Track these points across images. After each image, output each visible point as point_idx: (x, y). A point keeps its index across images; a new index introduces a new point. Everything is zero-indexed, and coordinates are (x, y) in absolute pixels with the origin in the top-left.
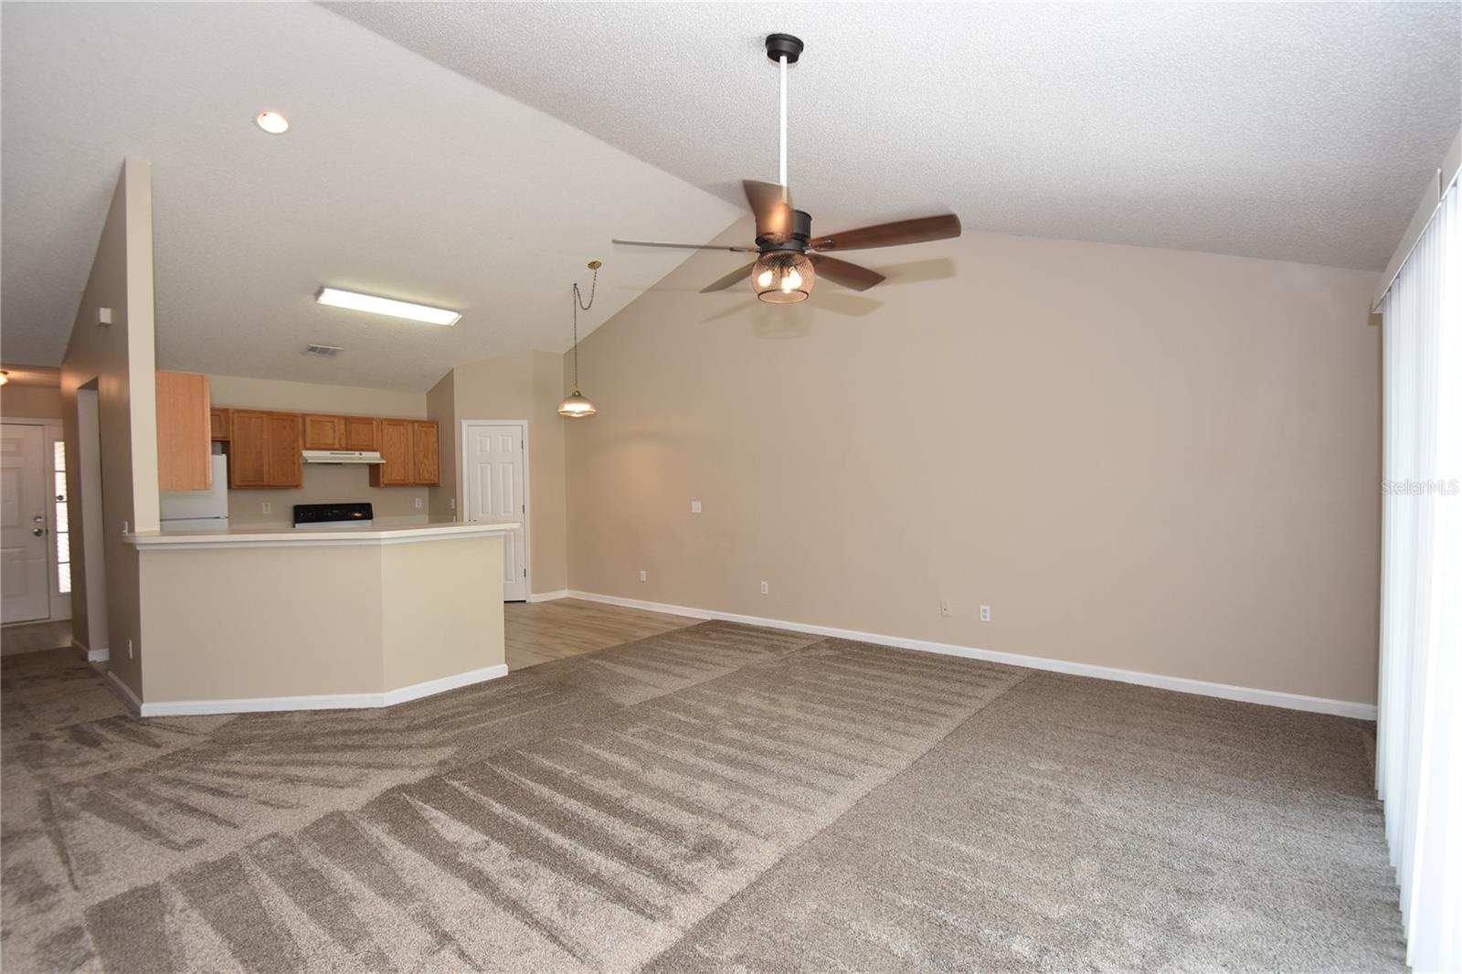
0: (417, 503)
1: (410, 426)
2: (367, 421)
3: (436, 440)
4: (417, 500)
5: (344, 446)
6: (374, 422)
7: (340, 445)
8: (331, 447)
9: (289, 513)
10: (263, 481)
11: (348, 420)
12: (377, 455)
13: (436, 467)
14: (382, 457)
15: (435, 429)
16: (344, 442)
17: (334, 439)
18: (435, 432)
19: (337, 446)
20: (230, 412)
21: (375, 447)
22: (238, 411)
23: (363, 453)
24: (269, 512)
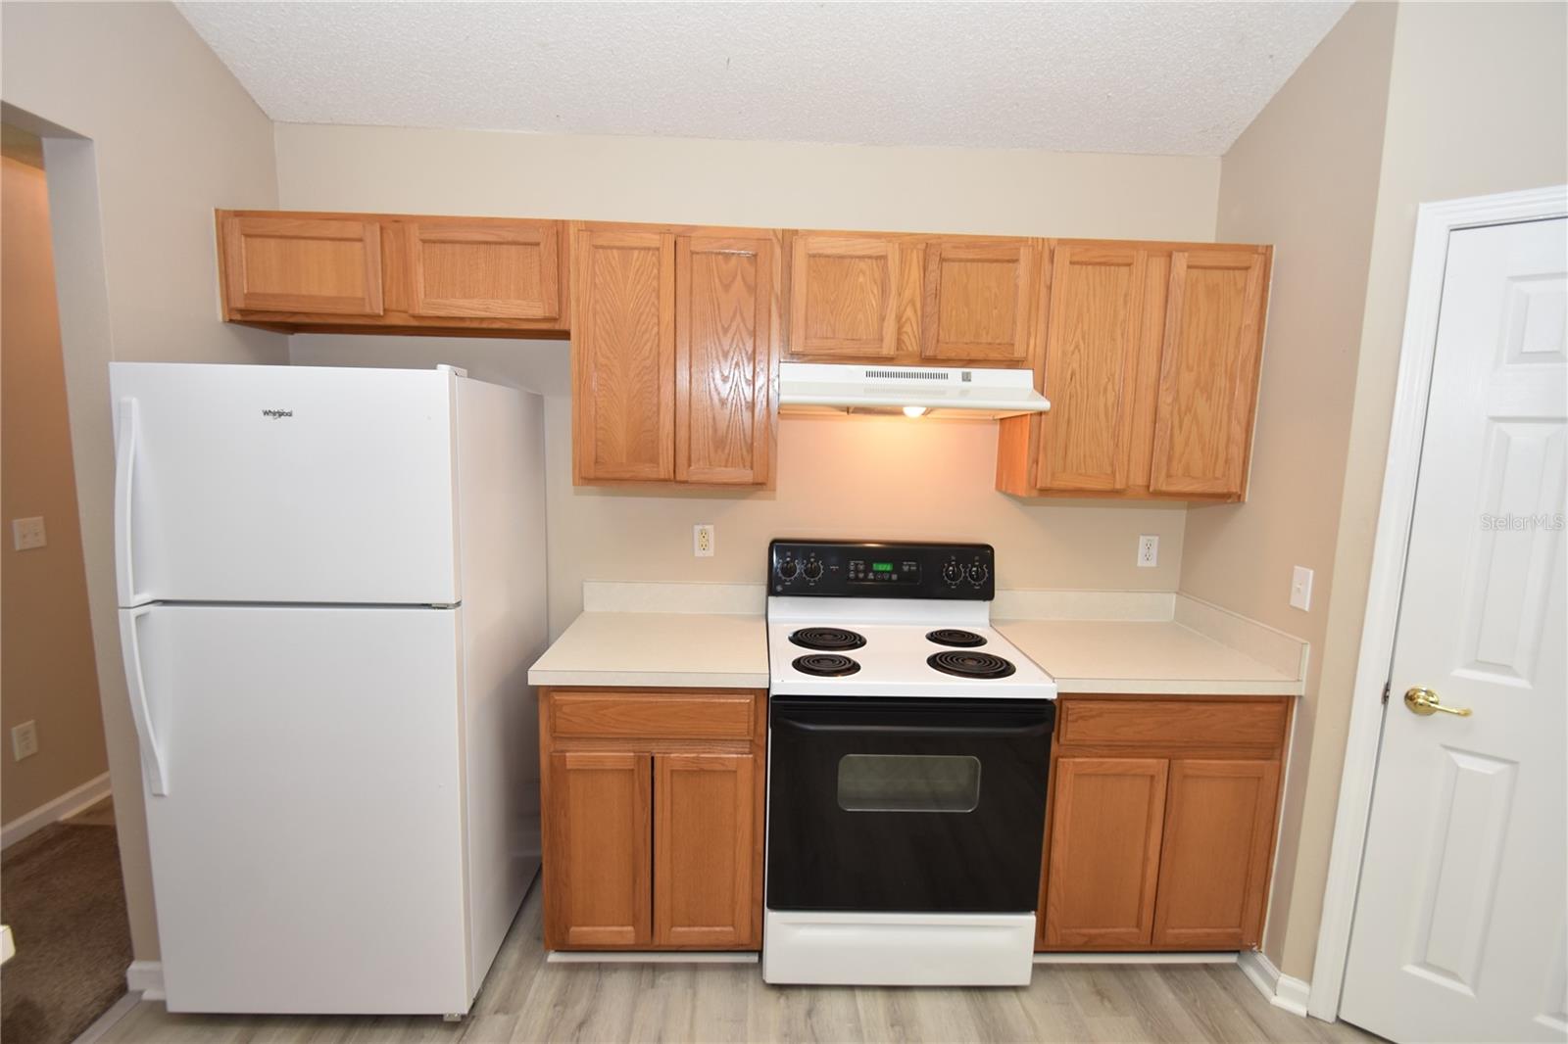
0: (1142, 551)
1: (1157, 267)
2: (999, 253)
3: (1250, 319)
4: (1143, 540)
5: (912, 345)
6: (1025, 255)
7: (899, 342)
8: (870, 350)
9: (757, 562)
10: (654, 460)
11: (933, 252)
12: (1024, 378)
13: (1238, 432)
14: (1041, 387)
15: (1256, 273)
16: (911, 330)
17: (882, 319)
18: (1253, 288)
19: (888, 348)
20: (572, 230)
21: (1019, 353)
22: (591, 228)
23: (977, 373)
24: (710, 553)
